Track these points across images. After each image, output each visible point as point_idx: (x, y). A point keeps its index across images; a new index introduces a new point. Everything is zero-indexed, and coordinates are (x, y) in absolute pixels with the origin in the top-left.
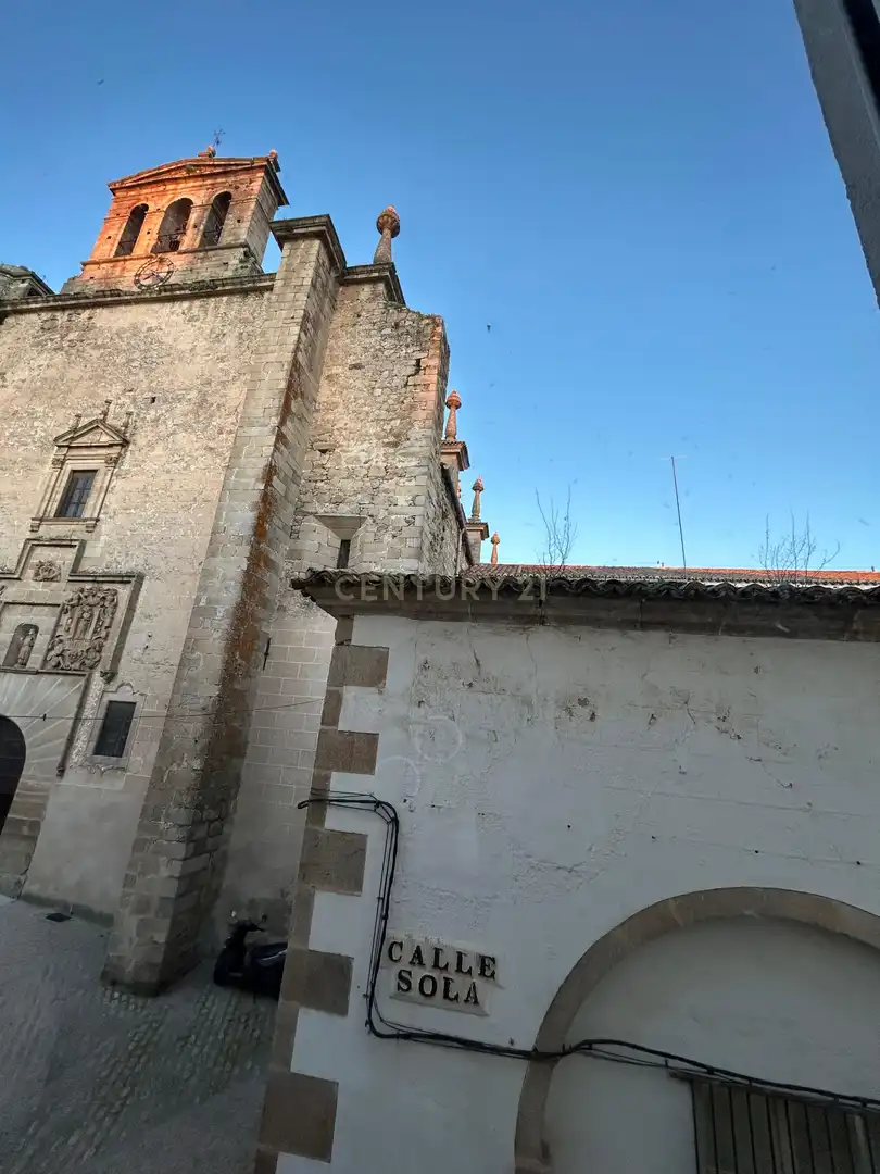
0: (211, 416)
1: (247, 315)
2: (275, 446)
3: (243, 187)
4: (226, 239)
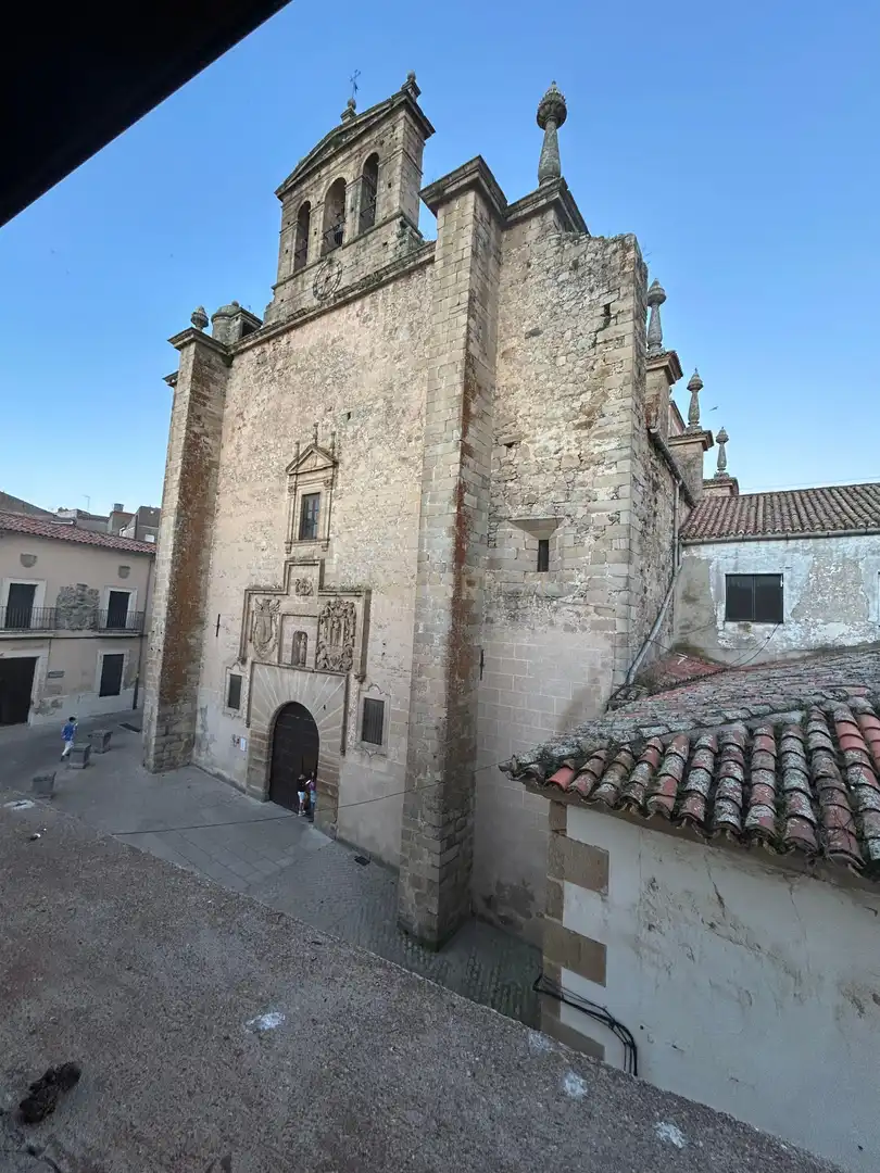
0: (398, 424)
1: (413, 300)
3: (388, 140)
4: (381, 213)
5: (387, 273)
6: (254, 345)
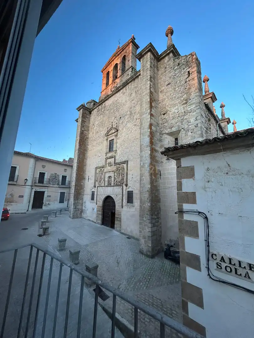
0: (134, 116)
1: (135, 85)
2: (150, 118)
3: (128, 51)
4: (127, 68)
5: (129, 80)
6: (97, 107)
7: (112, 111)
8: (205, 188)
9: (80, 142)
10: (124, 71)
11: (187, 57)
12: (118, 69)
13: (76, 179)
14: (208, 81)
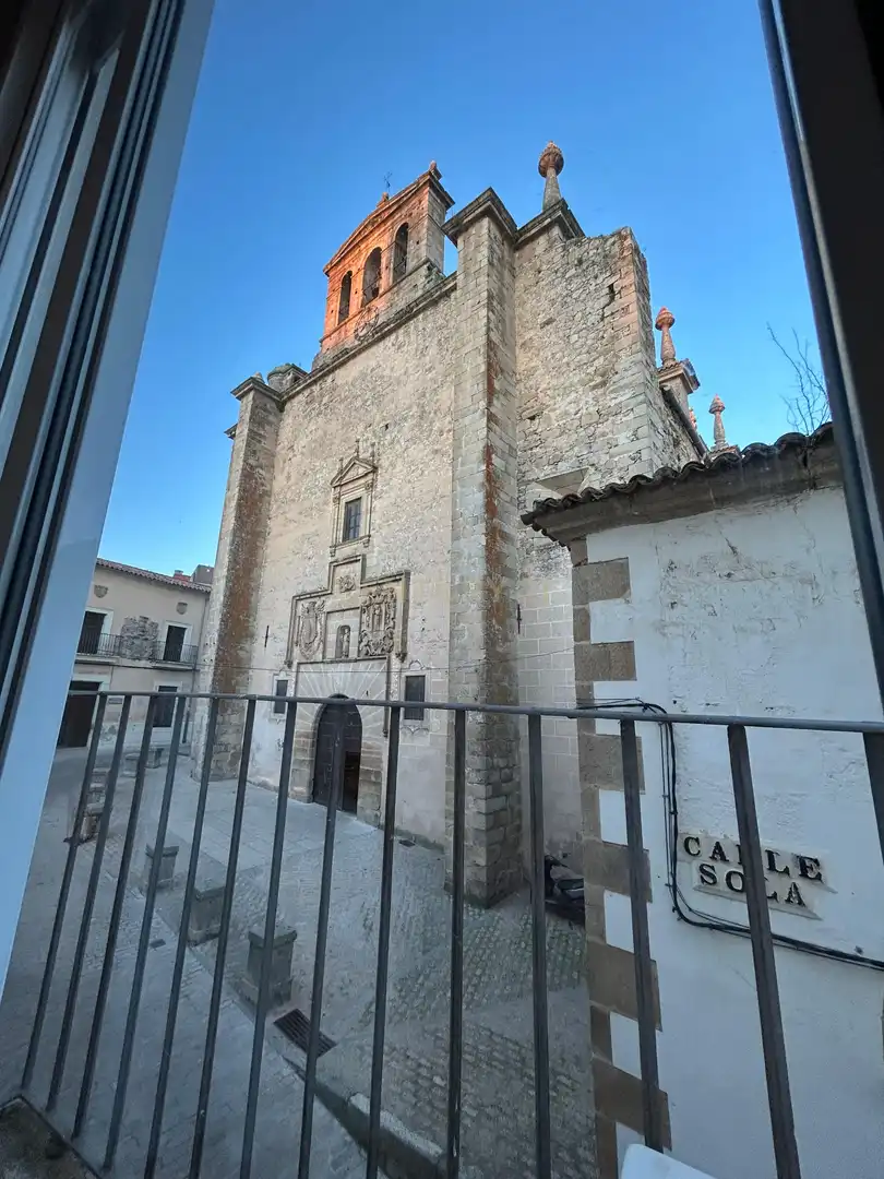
0: (431, 423)
1: (441, 321)
2: (487, 426)
3: (415, 212)
4: (411, 264)
6: (304, 389)
7: (358, 403)
8: (661, 627)
9: (239, 506)
10: (400, 272)
11: (606, 242)
12: (383, 265)
13: (219, 636)
14: (670, 325)
